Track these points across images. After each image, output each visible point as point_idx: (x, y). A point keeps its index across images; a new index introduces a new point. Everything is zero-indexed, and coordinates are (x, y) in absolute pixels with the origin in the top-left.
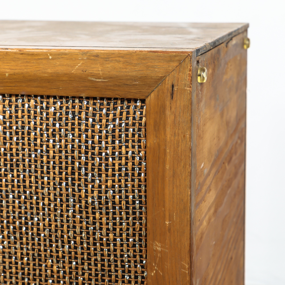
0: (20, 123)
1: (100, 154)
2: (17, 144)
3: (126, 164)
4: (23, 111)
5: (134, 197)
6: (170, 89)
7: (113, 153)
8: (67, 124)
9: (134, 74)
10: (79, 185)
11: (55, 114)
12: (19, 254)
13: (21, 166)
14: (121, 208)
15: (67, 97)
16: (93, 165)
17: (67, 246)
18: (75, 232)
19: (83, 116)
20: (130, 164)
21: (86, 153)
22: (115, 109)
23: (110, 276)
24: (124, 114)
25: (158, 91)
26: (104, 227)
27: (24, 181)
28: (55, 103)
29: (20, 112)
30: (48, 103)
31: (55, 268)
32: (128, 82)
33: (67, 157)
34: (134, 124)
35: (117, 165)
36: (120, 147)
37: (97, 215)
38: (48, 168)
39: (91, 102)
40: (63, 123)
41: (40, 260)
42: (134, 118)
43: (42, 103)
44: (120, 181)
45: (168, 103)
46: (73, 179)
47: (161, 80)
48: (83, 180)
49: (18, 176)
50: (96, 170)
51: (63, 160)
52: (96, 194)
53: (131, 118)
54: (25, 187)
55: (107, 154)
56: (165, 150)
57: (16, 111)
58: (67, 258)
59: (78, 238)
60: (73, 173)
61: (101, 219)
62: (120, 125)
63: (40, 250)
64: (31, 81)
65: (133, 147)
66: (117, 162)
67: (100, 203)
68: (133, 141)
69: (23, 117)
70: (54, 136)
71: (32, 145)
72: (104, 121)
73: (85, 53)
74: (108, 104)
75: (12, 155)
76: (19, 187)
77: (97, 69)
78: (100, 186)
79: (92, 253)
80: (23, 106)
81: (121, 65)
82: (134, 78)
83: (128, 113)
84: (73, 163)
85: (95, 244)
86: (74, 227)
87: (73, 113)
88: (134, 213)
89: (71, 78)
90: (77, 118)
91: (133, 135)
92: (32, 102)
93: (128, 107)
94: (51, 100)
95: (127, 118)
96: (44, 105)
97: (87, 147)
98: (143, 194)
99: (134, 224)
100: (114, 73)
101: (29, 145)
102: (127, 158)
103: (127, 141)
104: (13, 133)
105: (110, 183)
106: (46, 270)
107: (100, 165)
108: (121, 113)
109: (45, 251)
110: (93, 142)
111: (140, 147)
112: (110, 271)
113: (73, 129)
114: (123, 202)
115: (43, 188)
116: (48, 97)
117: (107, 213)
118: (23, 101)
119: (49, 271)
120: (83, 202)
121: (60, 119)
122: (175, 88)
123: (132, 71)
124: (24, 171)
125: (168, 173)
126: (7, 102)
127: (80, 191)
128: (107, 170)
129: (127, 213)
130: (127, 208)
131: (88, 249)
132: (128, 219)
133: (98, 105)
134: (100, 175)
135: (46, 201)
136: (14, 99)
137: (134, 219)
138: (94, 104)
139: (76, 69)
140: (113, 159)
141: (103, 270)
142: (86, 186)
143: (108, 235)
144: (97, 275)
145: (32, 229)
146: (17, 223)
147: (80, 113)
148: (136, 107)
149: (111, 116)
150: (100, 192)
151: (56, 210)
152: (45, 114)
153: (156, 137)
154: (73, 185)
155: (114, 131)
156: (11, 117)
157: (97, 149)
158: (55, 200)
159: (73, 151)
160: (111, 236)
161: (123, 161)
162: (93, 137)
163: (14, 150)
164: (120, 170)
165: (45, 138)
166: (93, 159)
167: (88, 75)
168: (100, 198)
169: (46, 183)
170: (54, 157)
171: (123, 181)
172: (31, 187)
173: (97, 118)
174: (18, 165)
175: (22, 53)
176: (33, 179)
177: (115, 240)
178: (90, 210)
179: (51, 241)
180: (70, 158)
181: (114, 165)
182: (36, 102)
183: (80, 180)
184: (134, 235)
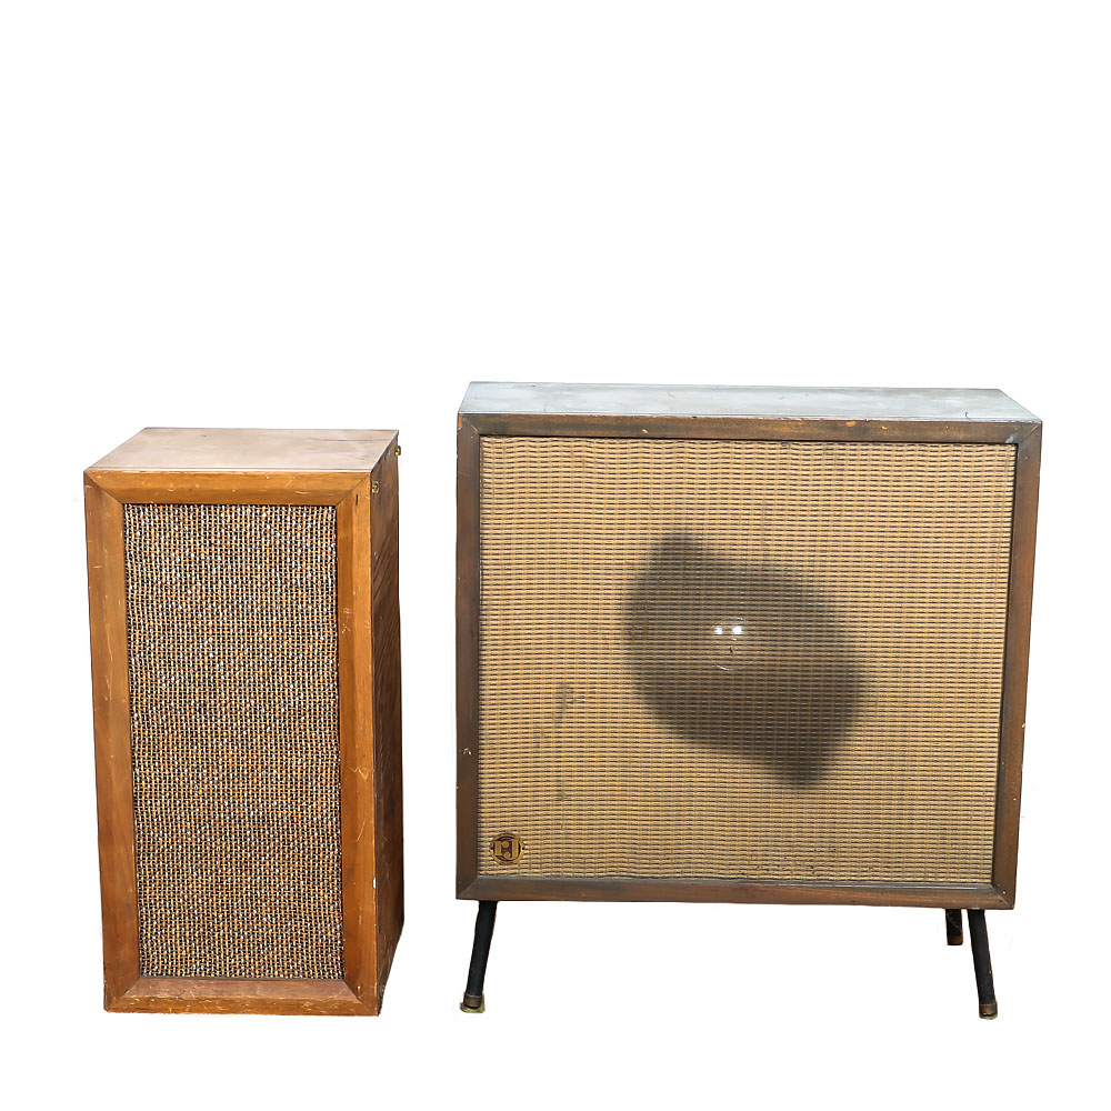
0: (238, 526)
1: (301, 546)
3: (321, 553)
4: (241, 517)
5: (327, 577)
6: (355, 498)
7: (312, 546)
8: (275, 525)
9: (330, 488)
10: (285, 571)
11: (266, 518)
12: (236, 627)
13: (239, 559)
14: (317, 586)
15: (276, 506)
16: (296, 555)
17: (275, 618)
18: (282, 607)
19: (288, 519)
20: (324, 553)
21: (291, 546)
22: (312, 513)
23: (309, 638)
24: (320, 517)
25: (346, 500)
26: (305, 601)
27: (241, 570)
28: (266, 510)
29: (239, 517)
30: (261, 510)
31: (265, 636)
32: (324, 494)
33: (275, 550)
34: (327, 524)
35: (314, 554)
36: (317, 541)
37: (300, 593)
38: (261, 559)
39: (294, 509)
40: (273, 525)
41: (253, 630)
42: (327, 520)
43: (256, 510)
44: (316, 566)
45: (354, 508)
46: (280, 567)
47: (350, 492)
48: (288, 567)
49: (237, 566)
50: (299, 559)
51: (273, 552)
52: (298, 577)
53: (324, 520)
54: (241, 574)
55: (306, 546)
57: (236, 517)
58: (275, 627)
60: (280, 562)
61: (302, 595)
62: (317, 525)
63: (253, 623)
65: (326, 540)
66: (314, 552)
67: (302, 583)
68: (326, 536)
70: (265, 535)
71: (249, 542)
72: (304, 522)
73: (293, 474)
74: (307, 510)
75: (232, 550)
76: (237, 574)
77: (303, 485)
78: (301, 571)
79: (295, 621)
80: (241, 513)
81: (320, 482)
82: (330, 492)
83: (322, 516)
84: (280, 554)
85: (297, 615)
86: (281, 603)
87: (281, 517)
88: (327, 589)
89: (282, 492)
90: (283, 521)
91: (326, 532)
92: (249, 511)
93: (322, 512)
94: (264, 508)
95: (322, 520)
96: (258, 512)
97: (291, 542)
98: (334, 575)
99: (327, 598)
100: (314, 488)
102: (322, 549)
103: (322, 536)
104: (233, 534)
105: (309, 568)
106: (258, 638)
107: (302, 554)
108: (317, 516)
109: (258, 622)
110: (296, 538)
111: (331, 540)
112: (309, 634)
113: (280, 529)
114: (319, 582)
115: (256, 574)
116: (261, 506)
117: (307, 591)
118: (241, 509)
119: (260, 639)
120: (289, 583)
121: (271, 522)
122: (359, 498)
123: (327, 487)
124: (241, 562)
125: (355, 557)
126: (228, 510)
127: (286, 575)
128: (307, 558)
129: (322, 590)
130: (322, 586)
132: (322, 594)
133: (299, 511)
134: (301, 562)
135: (259, 585)
136: (233, 508)
137: (327, 594)
138: (297, 510)
139: (288, 485)
140: (312, 550)
141: (303, 634)
142: (291, 571)
143: (307, 607)
145: (247, 607)
146: (235, 603)
147: (286, 517)
148: (328, 511)
149: (310, 519)
150: (302, 575)
151: (266, 591)
152: (258, 518)
153: (347, 532)
154: (281, 570)
155: (312, 529)
156: (231, 522)
157: (299, 543)
158: (266, 583)
159: (280, 546)
160: (310, 608)
161: (319, 551)
162: (296, 534)
163: (234, 547)
164: (316, 557)
165: (258, 537)
166: (296, 551)
167: (296, 490)
168: (301, 579)
169: (259, 570)
170: (265, 551)
171: (319, 566)
172: (246, 574)
173: (299, 520)
174: (236, 558)
175: (246, 475)
176: (248, 568)
177: (313, 611)
178: (294, 589)
179: (262, 615)
180: (278, 550)
181: (312, 554)
182: (251, 509)
183: (286, 566)
184: (327, 606)
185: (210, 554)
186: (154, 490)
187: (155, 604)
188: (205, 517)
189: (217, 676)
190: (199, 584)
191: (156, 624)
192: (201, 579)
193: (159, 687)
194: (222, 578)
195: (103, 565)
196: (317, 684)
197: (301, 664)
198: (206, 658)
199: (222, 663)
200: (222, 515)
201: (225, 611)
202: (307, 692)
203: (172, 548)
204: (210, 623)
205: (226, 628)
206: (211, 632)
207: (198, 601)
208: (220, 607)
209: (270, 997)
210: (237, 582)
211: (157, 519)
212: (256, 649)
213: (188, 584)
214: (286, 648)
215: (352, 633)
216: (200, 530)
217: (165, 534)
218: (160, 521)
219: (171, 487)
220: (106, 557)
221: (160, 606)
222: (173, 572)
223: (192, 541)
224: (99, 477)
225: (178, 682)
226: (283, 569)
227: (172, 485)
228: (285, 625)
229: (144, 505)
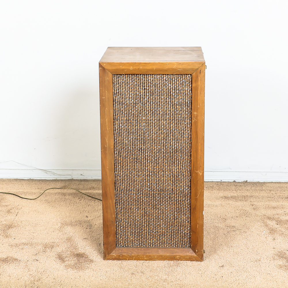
0: (155, 82)
1: (178, 89)
2: (154, 88)
3: (186, 92)
4: (156, 79)
5: (187, 101)
6: (200, 71)
7: (182, 89)
8: (169, 82)
9: (190, 68)
10: (172, 98)
11: (165, 79)
12: (153, 120)
13: (155, 94)
14: (184, 104)
15: (169, 74)
16: (176, 93)
17: (168, 116)
18: (170, 112)
19: (174, 79)
20: (187, 92)
21: (174, 89)
22: (183, 77)
23: (180, 123)
24: (185, 78)
25: (196, 72)
26: (179, 110)
27: (156, 98)
28: (165, 76)
29: (155, 79)
30: (163, 76)
31: (164, 123)
32: (188, 70)
33: (169, 91)
34: (188, 81)
35: (183, 92)
36: (184, 87)
37: (177, 107)
38: (163, 94)
39: (176, 76)
40: (168, 82)
41: (160, 121)
42: (188, 79)
43: (162, 76)
44: (184, 97)
45: (199, 75)
46: (170, 97)
47: (197, 69)
48: (173, 97)
49: (154, 97)
50: (177, 94)
51: (168, 92)
52: (177, 101)
53: (187, 80)
54: (156, 100)
55: (180, 89)
56: (198, 87)
57: (154, 79)
58: (168, 119)
59: (171, 114)
60: (170, 95)
61: (178, 107)
62: (184, 81)
63: (160, 118)
64: (161, 70)
65: (188, 87)
66: (183, 91)
67: (178, 103)
68: (188, 86)
69: (156, 80)
70: (165, 85)
71: (159, 88)
72: (179, 81)
73: (177, 63)
74: (181, 76)
75: (152, 91)
76: (154, 100)
77: (180, 67)
78: (178, 98)
79: (175, 117)
80: (156, 77)
81: (186, 66)
83: (186, 78)
84: (170, 92)
85: (176, 115)
86: (170, 110)
87: (171, 79)
88: (187, 105)
89: (173, 69)
90: (172, 80)
91: (188, 84)
92: (159, 76)
93: (186, 77)
94: (165, 75)
95: (186, 80)
96: (162, 77)
97: (174, 88)
98: (190, 100)
99: (187, 108)
100: (185, 68)
101: (158, 88)
102: (186, 90)
103: (186, 86)
104: (153, 85)
105: (181, 97)
106: (161, 124)
107: (178, 92)
108: (184, 78)
109: (161, 118)
110: (176, 86)
111: (189, 87)
112: (180, 122)
113: (171, 83)
114: (185, 103)
115: (161, 100)
116: (164, 75)
117: (180, 106)
118: (156, 76)
119: (162, 124)
120: (173, 103)
121: (167, 81)
122: (201, 71)
123: (189, 67)
124: (156, 95)
125: (199, 93)
126: (151, 76)
127: (172, 100)
128: (180, 94)
129: (186, 105)
130: (186, 104)
131: (174, 116)
132: (186, 107)
133: (178, 76)
134: (178, 95)
135: (162, 104)
136: (153, 75)
137: (187, 107)
138: (177, 76)
139: (174, 67)
140: (182, 91)
141: (178, 122)
142: (174, 98)
143: (180, 112)
144: (176, 123)
145: (158, 112)
146: (153, 110)
147: (173, 79)
148: (188, 76)
149: (181, 79)
150: (178, 100)
151: (165, 106)
152: (162, 79)
153: (195, 84)
154: (170, 98)
155: (182, 83)
156: (152, 81)
157: (177, 88)
158: (165, 103)
159: (170, 89)
160: (181, 112)
161: (185, 91)
162: (176, 85)
163: (153, 90)
164: (184, 94)
165: (162, 86)
166: (176, 91)
167: (178, 69)
168: (178, 101)
169: (162, 98)
170: (165, 91)
171: (185, 97)
172: (158, 100)
174: (154, 94)
175: (159, 63)
176: (159, 98)
177: (182, 113)
178: (175, 105)
179: (163, 115)
180: (170, 91)
181: (182, 92)
182: (160, 76)
183: (172, 97)
184: (187, 111)
185: (144, 93)
186: (125, 69)
187: (124, 111)
188: (143, 79)
189: (146, 137)
190: (140, 104)
191: (124, 119)
192: (141, 102)
193: (124, 142)
194: (148, 102)
195: (106, 97)
196: (183, 140)
197: (177, 133)
198: (142, 131)
199: (148, 133)
200: (149, 78)
201: (150, 114)
202: (179, 143)
203: (130, 90)
204: (144, 118)
205: (150, 120)
206: (144, 121)
207: (140, 110)
208: (148, 112)
209: (164, 254)
210: (154, 103)
211: (125, 80)
212: (161, 127)
213: (136, 104)
214: (172, 127)
215: (197, 121)
216: (141, 84)
217: (128, 85)
218: (126, 81)
219: (131, 68)
220: (107, 94)
221: (126, 112)
222: (131, 99)
223: (138, 88)
224: (105, 65)
225: (131, 140)
226: (171, 98)
227: (131, 67)
228: (172, 118)
229: (120, 75)
